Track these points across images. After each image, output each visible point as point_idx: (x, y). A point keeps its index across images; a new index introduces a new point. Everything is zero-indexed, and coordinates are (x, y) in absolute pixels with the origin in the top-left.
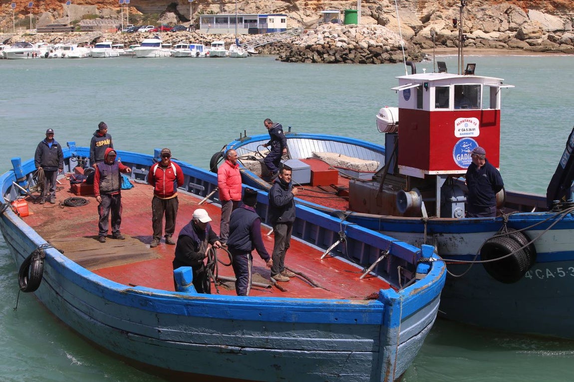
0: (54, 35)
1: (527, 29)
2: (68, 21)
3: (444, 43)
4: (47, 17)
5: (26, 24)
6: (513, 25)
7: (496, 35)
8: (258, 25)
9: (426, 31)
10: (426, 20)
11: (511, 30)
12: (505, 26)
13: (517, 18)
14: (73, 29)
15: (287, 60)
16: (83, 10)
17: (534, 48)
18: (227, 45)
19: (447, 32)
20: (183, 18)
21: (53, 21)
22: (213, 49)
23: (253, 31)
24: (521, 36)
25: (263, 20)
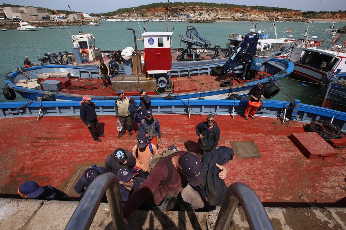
0: (157, 17)
1: (235, 16)
2: (159, 15)
3: (220, 19)
4: (156, 14)
5: (152, 15)
6: (233, 16)
7: (229, 18)
8: (188, 16)
9: (217, 17)
10: (217, 15)
11: (232, 17)
12: (231, 16)
13: (233, 14)
14: (160, 16)
15: (190, 22)
16: (162, 13)
17: (235, 20)
18: (181, 20)
19: (221, 17)
20: (177, 15)
21: (157, 15)
22: (179, 20)
23: (187, 17)
24: (234, 18)
25: (189, 15)
